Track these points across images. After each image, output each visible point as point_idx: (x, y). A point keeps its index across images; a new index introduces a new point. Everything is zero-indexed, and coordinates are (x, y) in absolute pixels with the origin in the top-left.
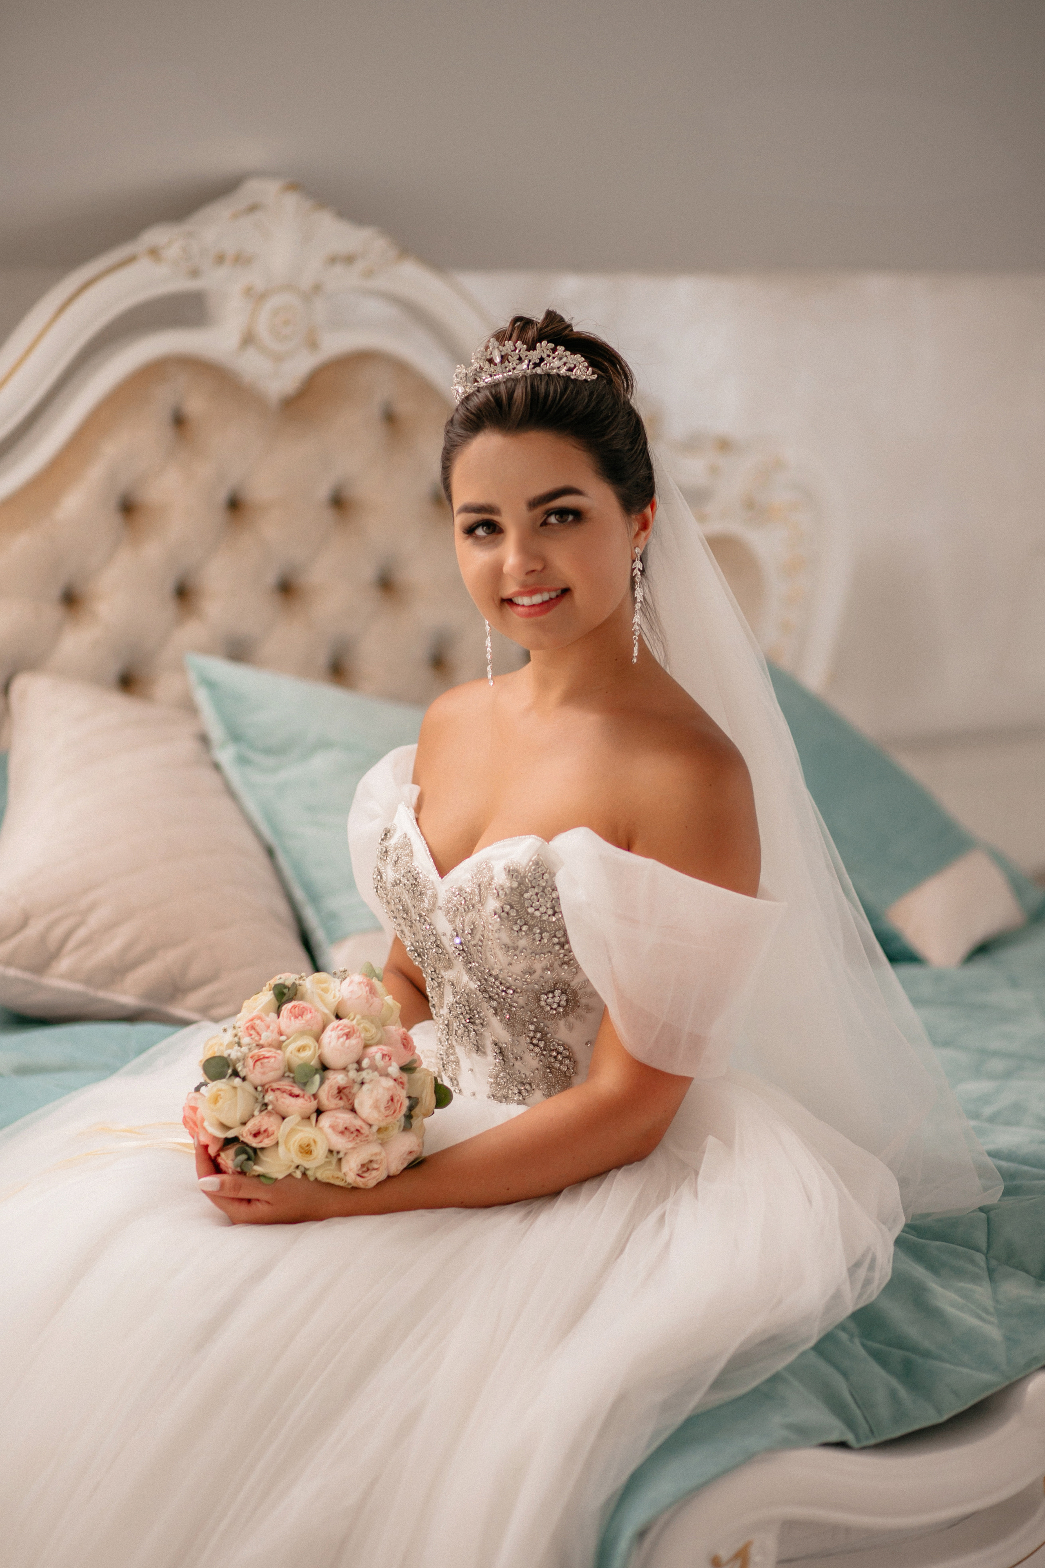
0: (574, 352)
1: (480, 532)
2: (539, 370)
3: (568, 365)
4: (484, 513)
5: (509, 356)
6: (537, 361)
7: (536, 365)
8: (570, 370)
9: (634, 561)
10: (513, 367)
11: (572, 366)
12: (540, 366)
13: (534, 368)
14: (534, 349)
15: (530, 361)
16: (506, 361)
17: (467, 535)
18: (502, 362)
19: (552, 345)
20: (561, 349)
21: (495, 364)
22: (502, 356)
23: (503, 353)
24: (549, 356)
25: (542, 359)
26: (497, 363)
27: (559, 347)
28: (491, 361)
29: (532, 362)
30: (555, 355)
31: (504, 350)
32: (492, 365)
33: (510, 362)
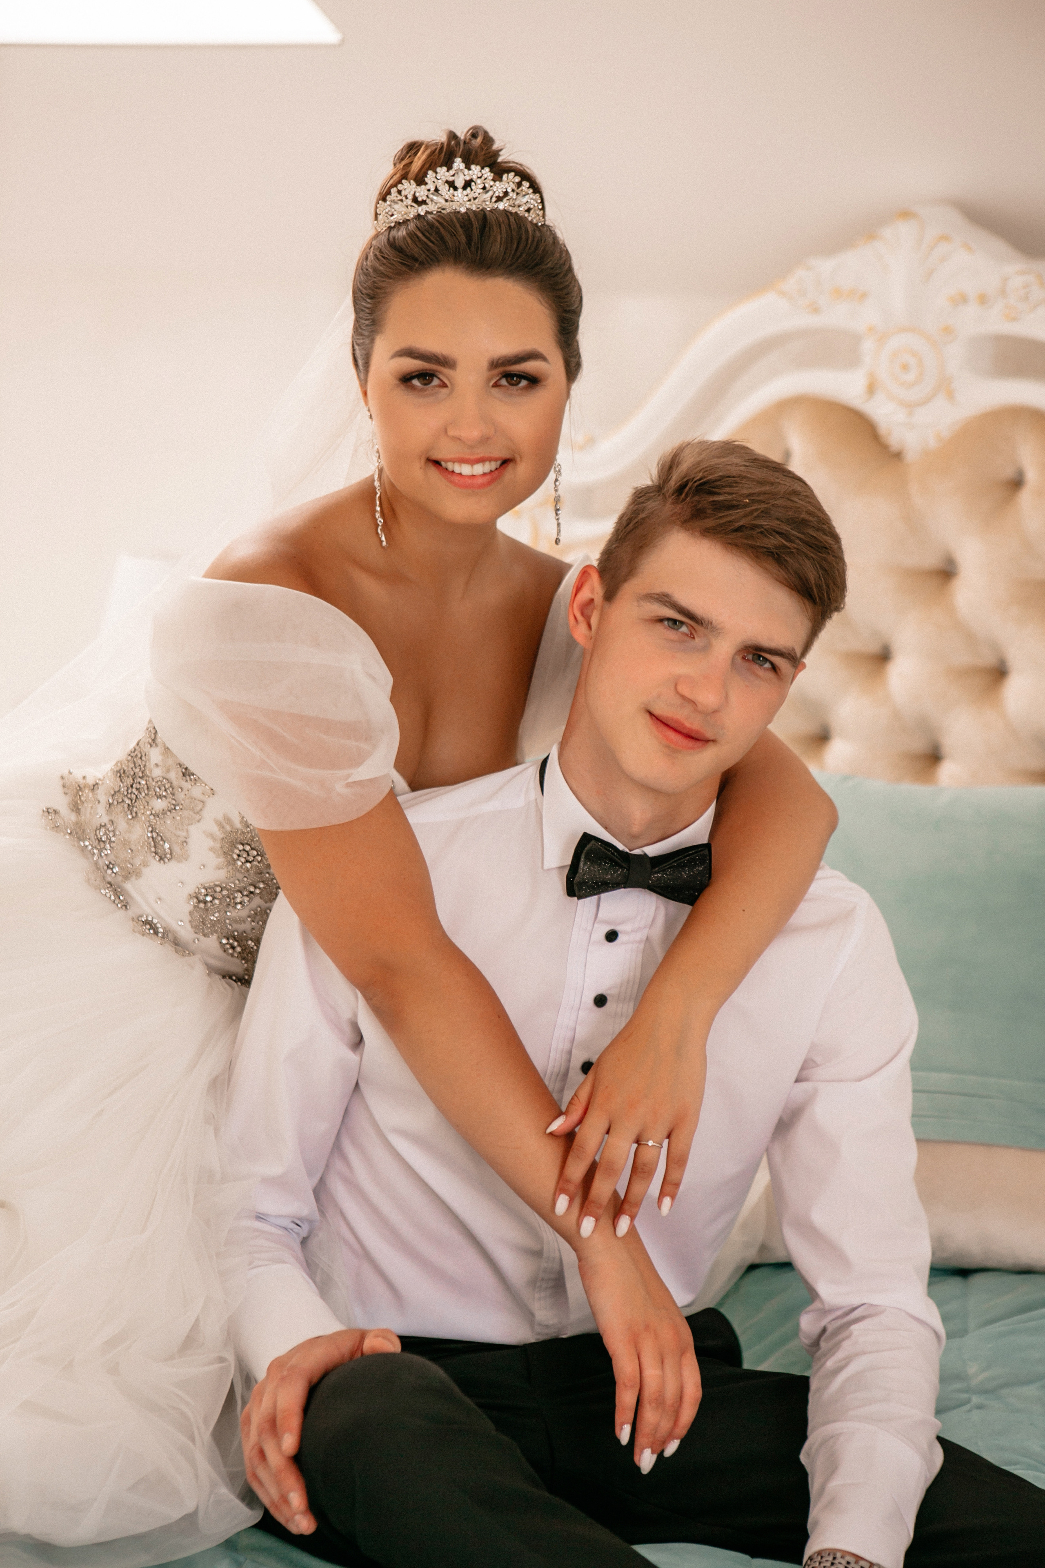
2: (500, 205)
5: (474, 183)
7: (499, 199)
12: (502, 201)
13: (496, 202)
14: (501, 180)
15: (493, 193)
19: (519, 179)
21: (456, 189)
22: (466, 181)
23: (468, 178)
24: (513, 191)
25: (506, 193)
26: (458, 186)
27: (524, 183)
28: (452, 185)
29: (497, 194)
30: (518, 191)
31: (468, 175)
32: (451, 189)
33: (472, 190)
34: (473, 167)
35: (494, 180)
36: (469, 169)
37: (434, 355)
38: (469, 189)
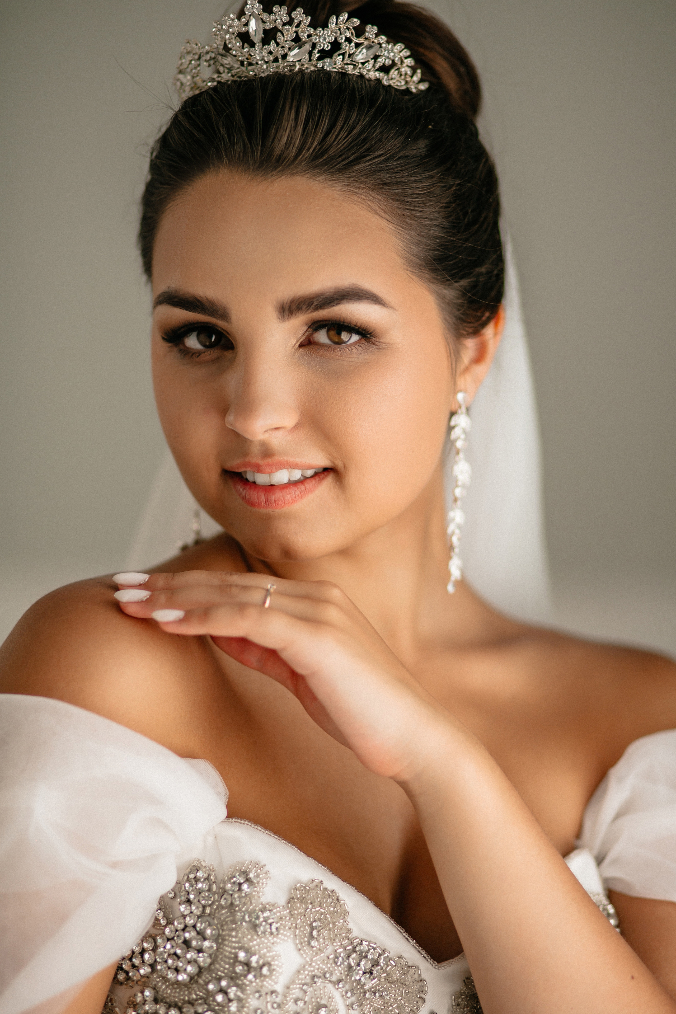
0: (393, 39)
1: (192, 342)
2: (327, 65)
3: (381, 61)
4: (199, 313)
5: (279, 34)
6: (328, 47)
7: (324, 54)
8: (385, 69)
9: (453, 414)
10: (283, 53)
11: (388, 62)
12: (331, 57)
13: (319, 59)
14: (325, 25)
15: (314, 46)
16: (273, 41)
17: (170, 345)
18: (265, 41)
19: (356, 22)
20: (371, 30)
21: (252, 45)
22: (265, 31)
23: (268, 26)
24: (349, 40)
25: (336, 46)
26: (255, 42)
27: (369, 28)
28: (245, 38)
29: (318, 48)
30: (360, 40)
31: (271, 21)
32: (246, 45)
33: (278, 44)
34: (275, 9)
35: (313, 25)
36: (270, 12)
37: (196, 299)
38: (273, 44)
